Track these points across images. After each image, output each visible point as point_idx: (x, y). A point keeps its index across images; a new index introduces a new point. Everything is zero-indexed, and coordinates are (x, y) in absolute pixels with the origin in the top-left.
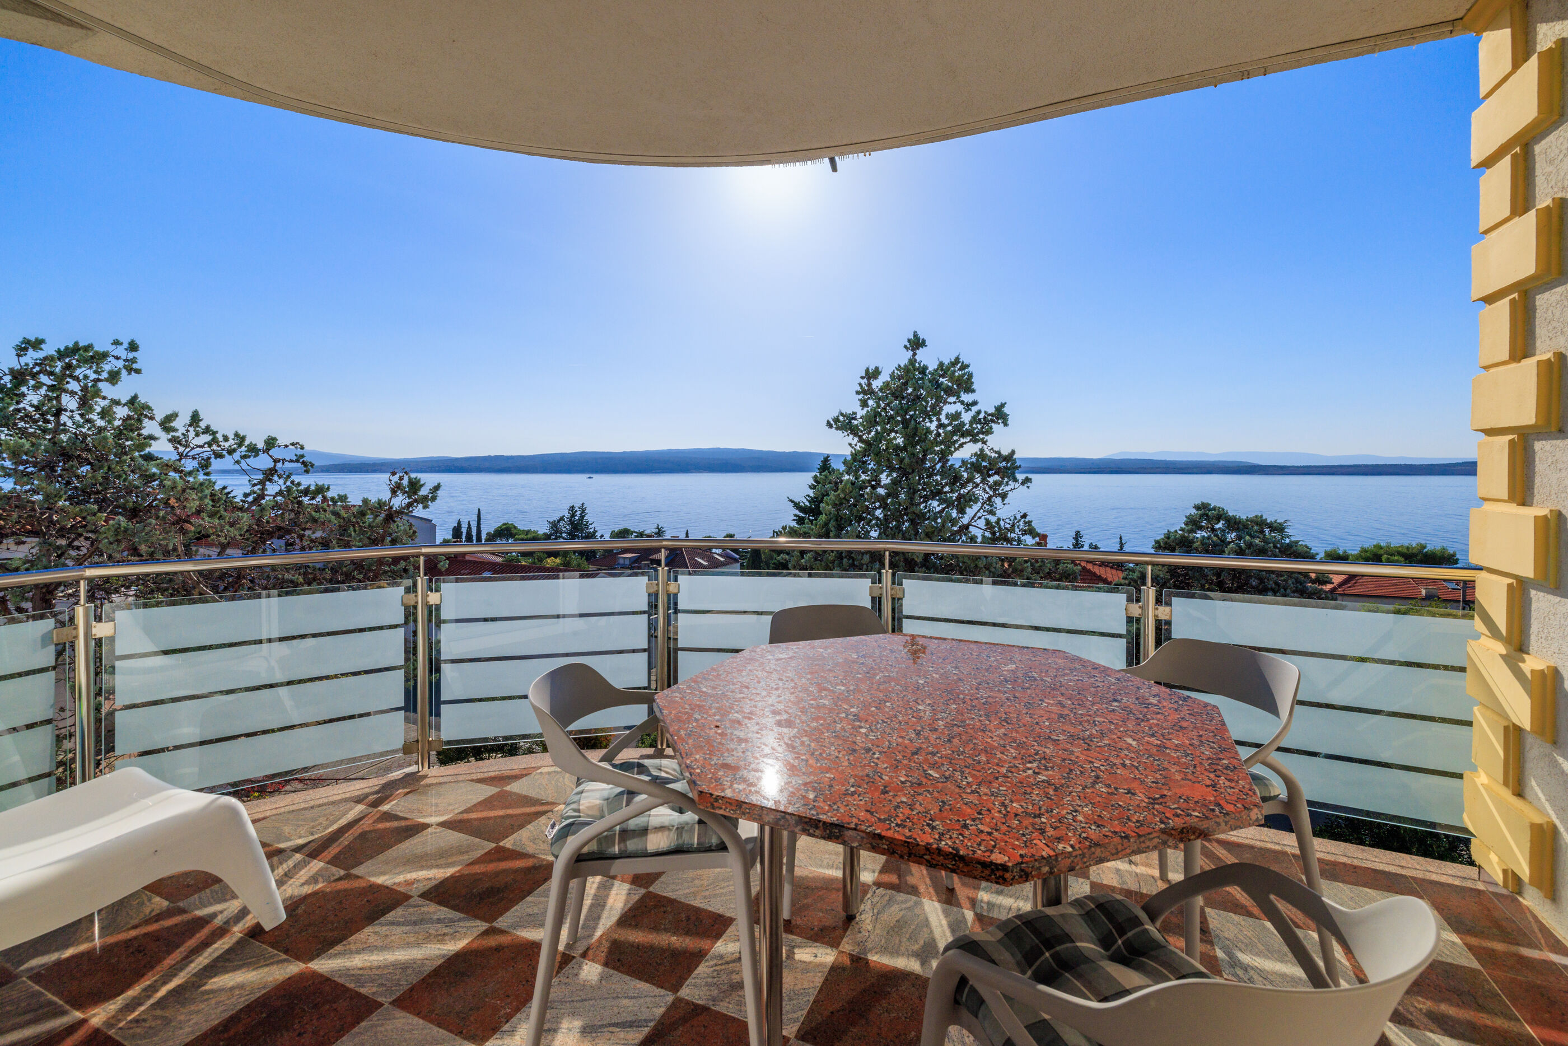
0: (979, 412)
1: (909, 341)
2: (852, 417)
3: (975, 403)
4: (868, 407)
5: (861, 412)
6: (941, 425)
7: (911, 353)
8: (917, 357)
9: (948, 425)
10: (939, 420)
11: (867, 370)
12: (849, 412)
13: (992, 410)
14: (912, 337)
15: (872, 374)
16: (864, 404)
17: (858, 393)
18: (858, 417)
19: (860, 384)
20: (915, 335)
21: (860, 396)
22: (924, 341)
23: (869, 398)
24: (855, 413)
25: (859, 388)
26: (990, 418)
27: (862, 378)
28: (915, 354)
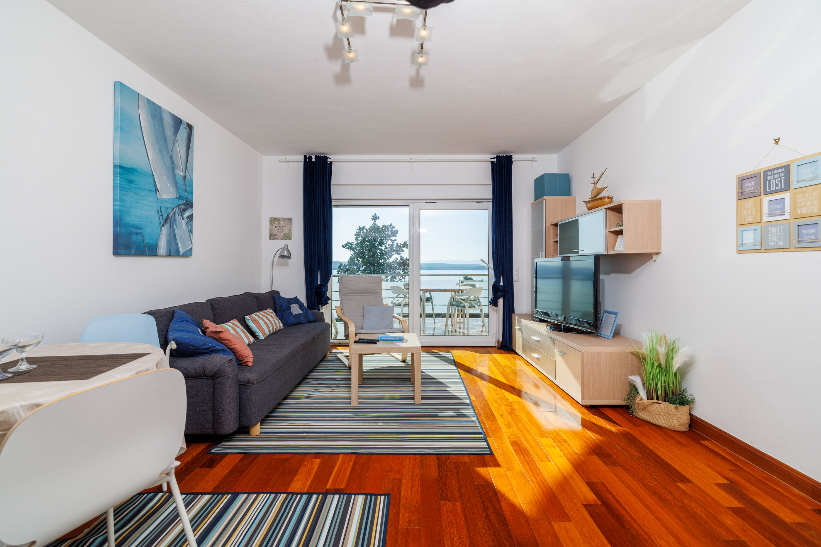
0: (398, 244)
1: (373, 216)
2: (352, 244)
3: (396, 240)
4: (358, 240)
5: (355, 242)
6: (386, 248)
7: (374, 221)
8: (375, 223)
9: (388, 248)
10: (385, 246)
11: (360, 227)
12: (351, 242)
13: (402, 243)
14: (374, 215)
15: (361, 229)
16: (357, 239)
17: (355, 235)
18: (354, 244)
19: (357, 232)
20: (375, 215)
21: (356, 237)
22: (379, 217)
23: (359, 237)
24: (353, 243)
25: (356, 233)
26: (402, 246)
27: (358, 230)
28: (375, 221)
